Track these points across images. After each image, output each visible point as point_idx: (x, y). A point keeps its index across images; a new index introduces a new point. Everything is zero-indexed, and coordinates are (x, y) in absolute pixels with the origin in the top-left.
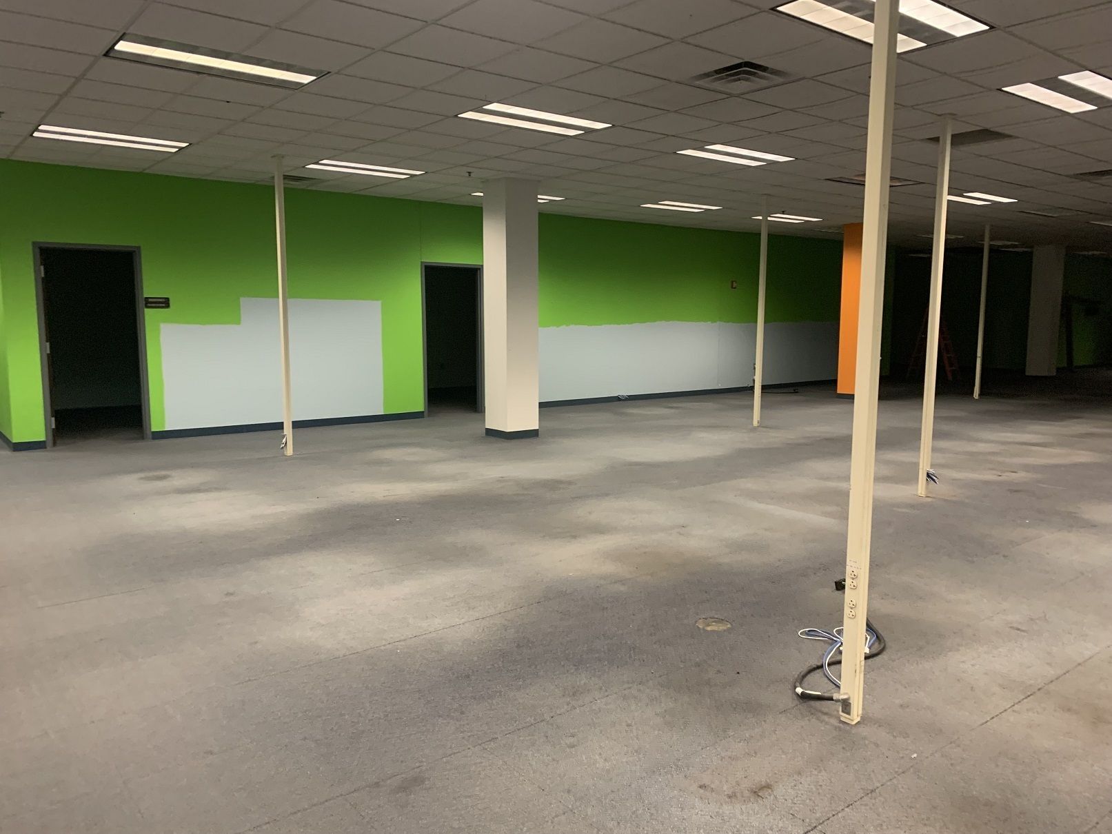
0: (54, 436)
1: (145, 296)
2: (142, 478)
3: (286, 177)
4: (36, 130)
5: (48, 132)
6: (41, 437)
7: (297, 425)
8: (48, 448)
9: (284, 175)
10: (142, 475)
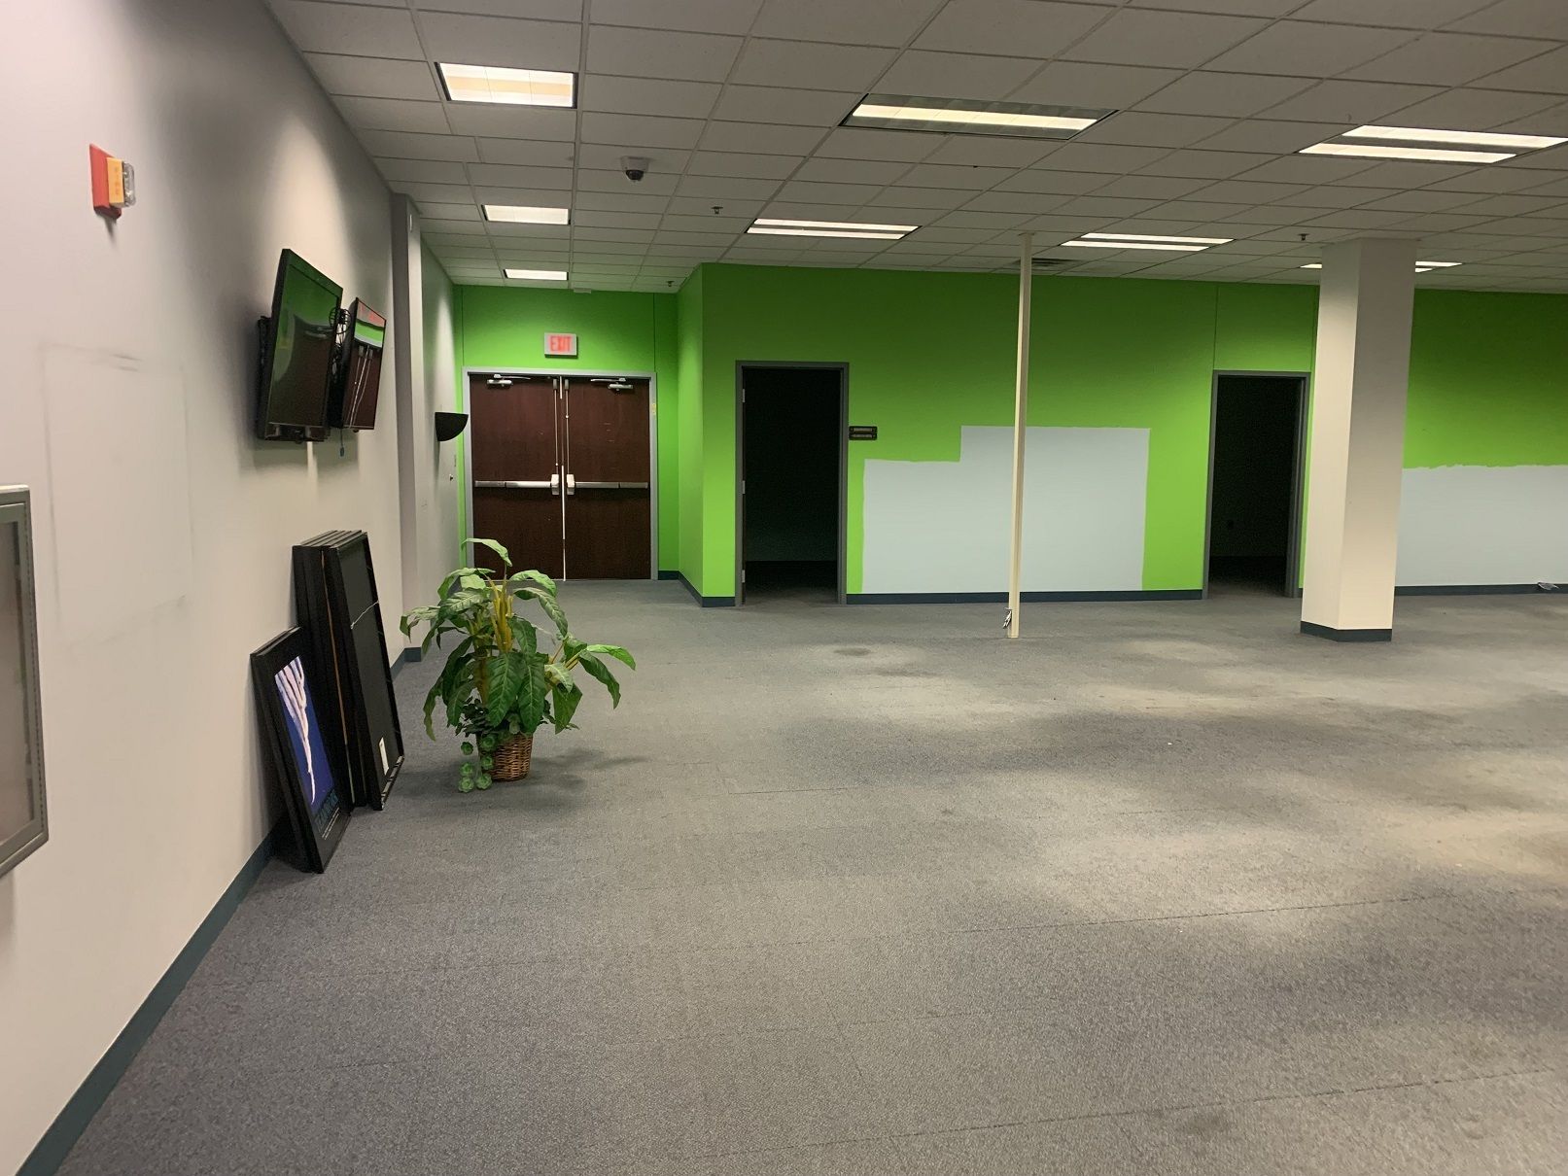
0: (743, 593)
1: (850, 425)
2: (838, 652)
3: (1035, 261)
4: (752, 225)
5: (767, 226)
6: (731, 593)
7: (1026, 597)
8: (737, 606)
9: (1033, 259)
10: (836, 647)
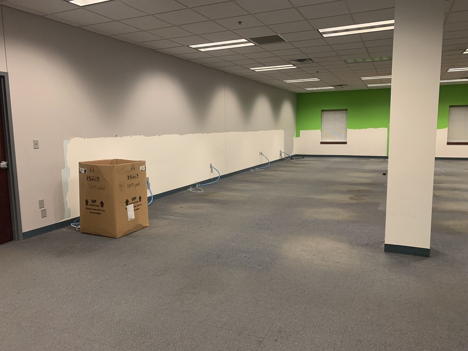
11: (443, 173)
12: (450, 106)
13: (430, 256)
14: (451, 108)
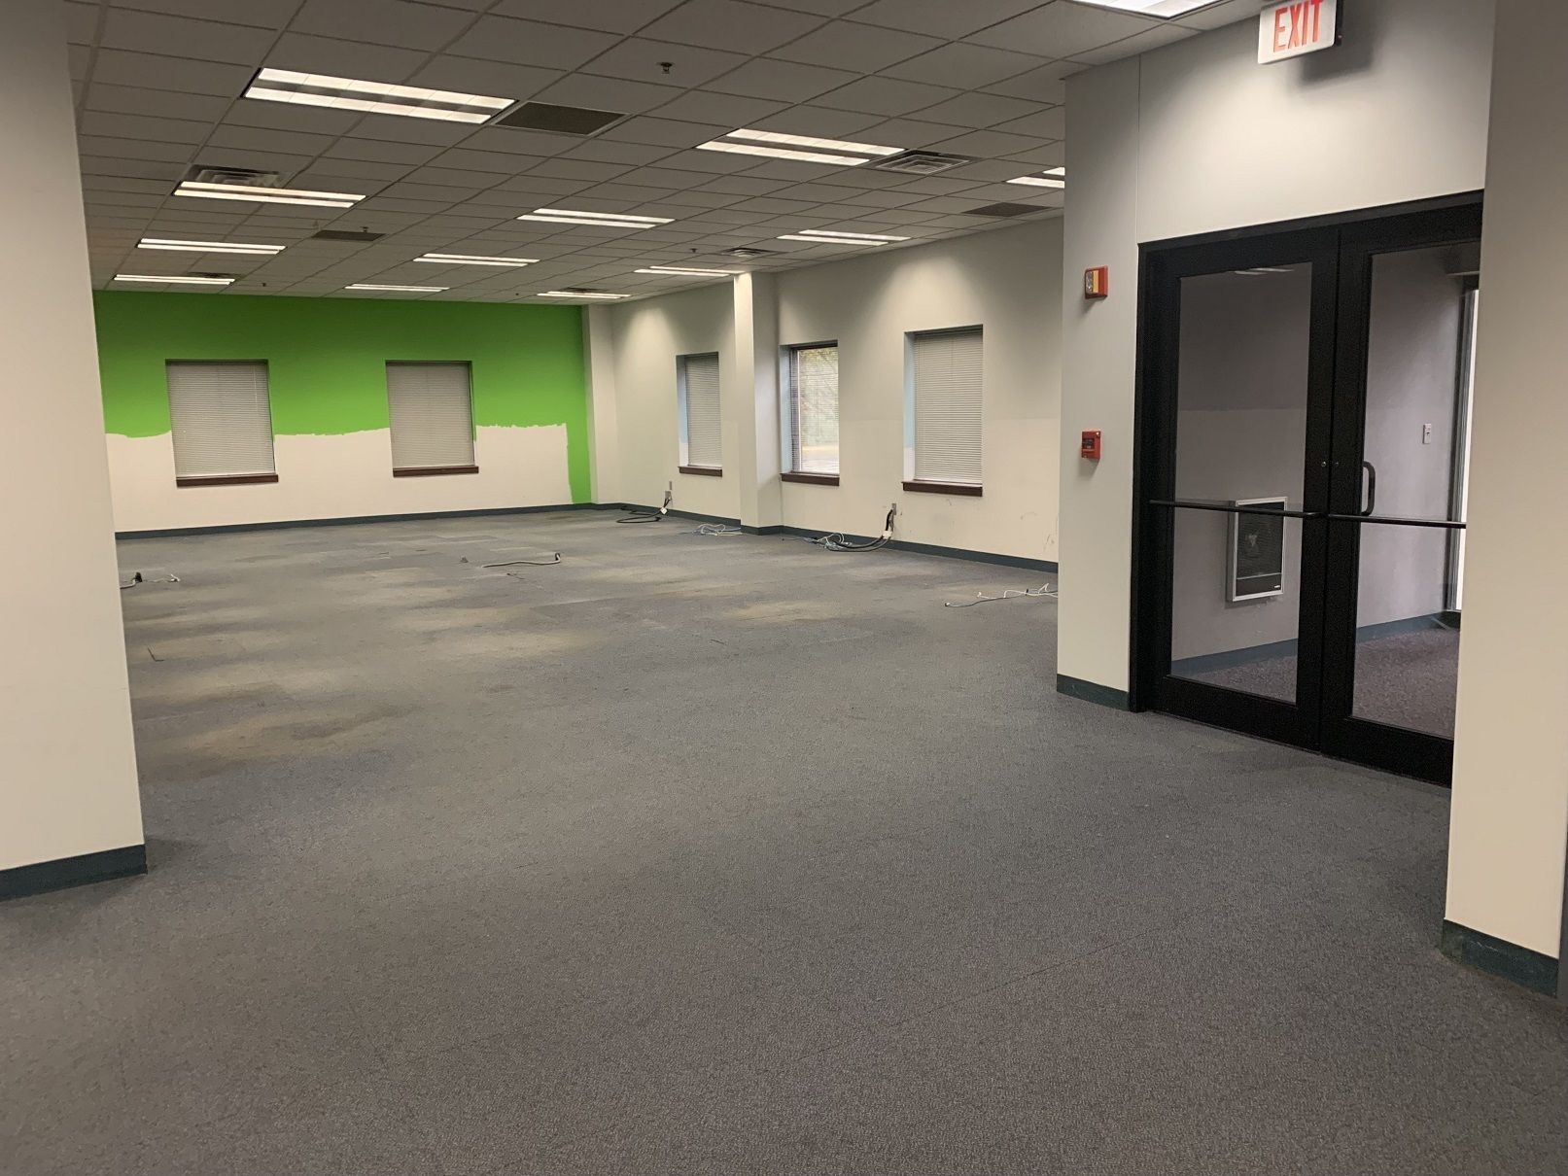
11: (176, 580)
12: (169, 363)
13: (148, 865)
14: (174, 368)
